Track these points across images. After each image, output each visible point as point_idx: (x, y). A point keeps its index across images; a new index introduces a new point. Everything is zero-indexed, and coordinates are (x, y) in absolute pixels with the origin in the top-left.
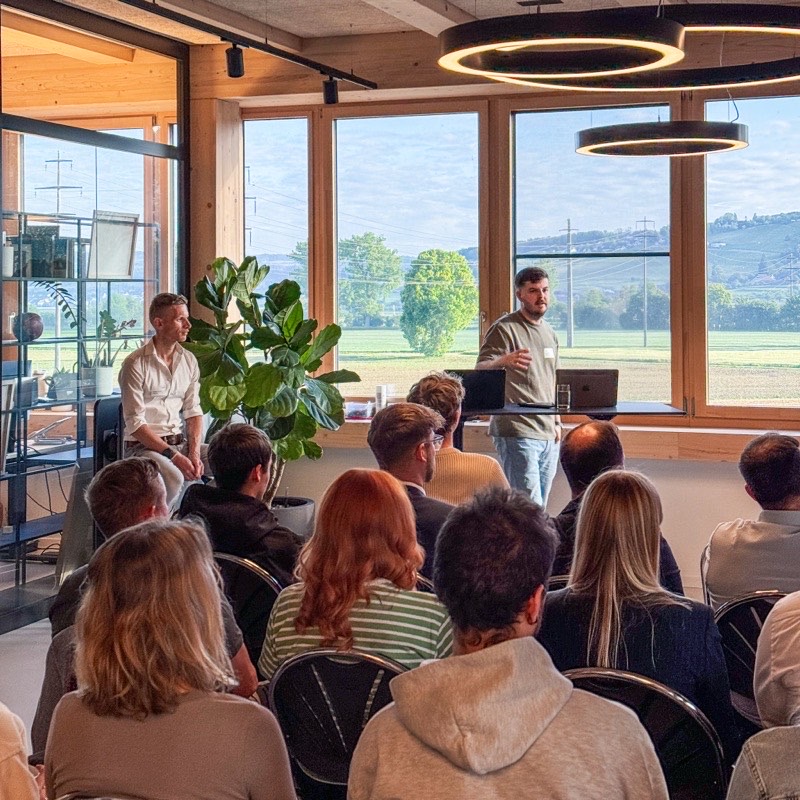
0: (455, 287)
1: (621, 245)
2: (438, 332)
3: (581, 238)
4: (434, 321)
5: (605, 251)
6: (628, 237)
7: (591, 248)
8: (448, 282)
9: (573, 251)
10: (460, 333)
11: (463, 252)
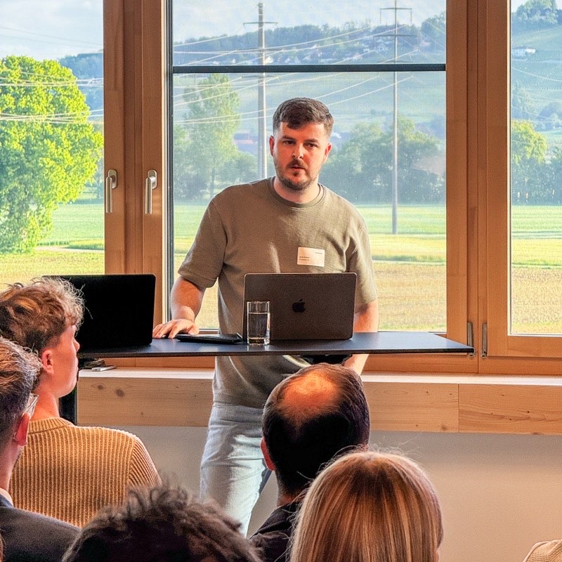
0: (54, 125)
1: (353, 51)
2: (23, 207)
3: (283, 37)
4: (15, 189)
5: (324, 62)
6: (366, 37)
7: (301, 56)
8: (41, 118)
9: (268, 61)
10: (64, 209)
11: (69, 62)
